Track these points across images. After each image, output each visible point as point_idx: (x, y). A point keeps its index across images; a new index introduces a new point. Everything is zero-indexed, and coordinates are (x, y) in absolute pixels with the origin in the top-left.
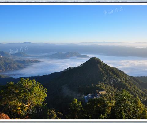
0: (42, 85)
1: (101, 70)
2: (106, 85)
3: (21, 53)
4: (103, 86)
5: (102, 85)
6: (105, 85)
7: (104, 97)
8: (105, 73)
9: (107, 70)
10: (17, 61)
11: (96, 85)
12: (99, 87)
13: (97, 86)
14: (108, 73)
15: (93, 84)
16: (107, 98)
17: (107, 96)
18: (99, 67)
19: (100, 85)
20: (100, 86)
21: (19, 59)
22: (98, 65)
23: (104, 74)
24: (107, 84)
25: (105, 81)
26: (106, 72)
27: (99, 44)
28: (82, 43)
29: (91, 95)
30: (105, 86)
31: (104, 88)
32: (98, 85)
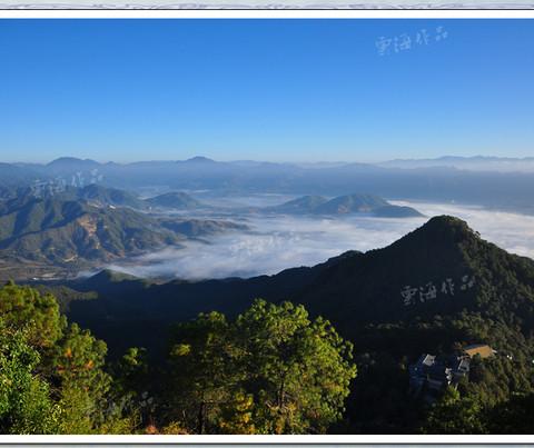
0: (333, 330)
1: (473, 265)
2: (492, 323)
3: (178, 196)
4: (480, 326)
5: (477, 321)
6: (487, 322)
7: (484, 368)
8: (486, 275)
9: (495, 265)
10: (165, 224)
11: (454, 323)
12: (464, 328)
13: (458, 325)
14: (497, 277)
15: (439, 317)
16: (495, 373)
17: (497, 365)
18: (465, 253)
19: (469, 322)
20: (466, 324)
21: (172, 215)
22: (460, 245)
23: (484, 279)
24: (494, 318)
25: (486, 307)
26: (490, 274)
27: (460, 167)
28: (397, 161)
29: (433, 358)
30: (486, 328)
31: (484, 335)
32: (460, 322)
